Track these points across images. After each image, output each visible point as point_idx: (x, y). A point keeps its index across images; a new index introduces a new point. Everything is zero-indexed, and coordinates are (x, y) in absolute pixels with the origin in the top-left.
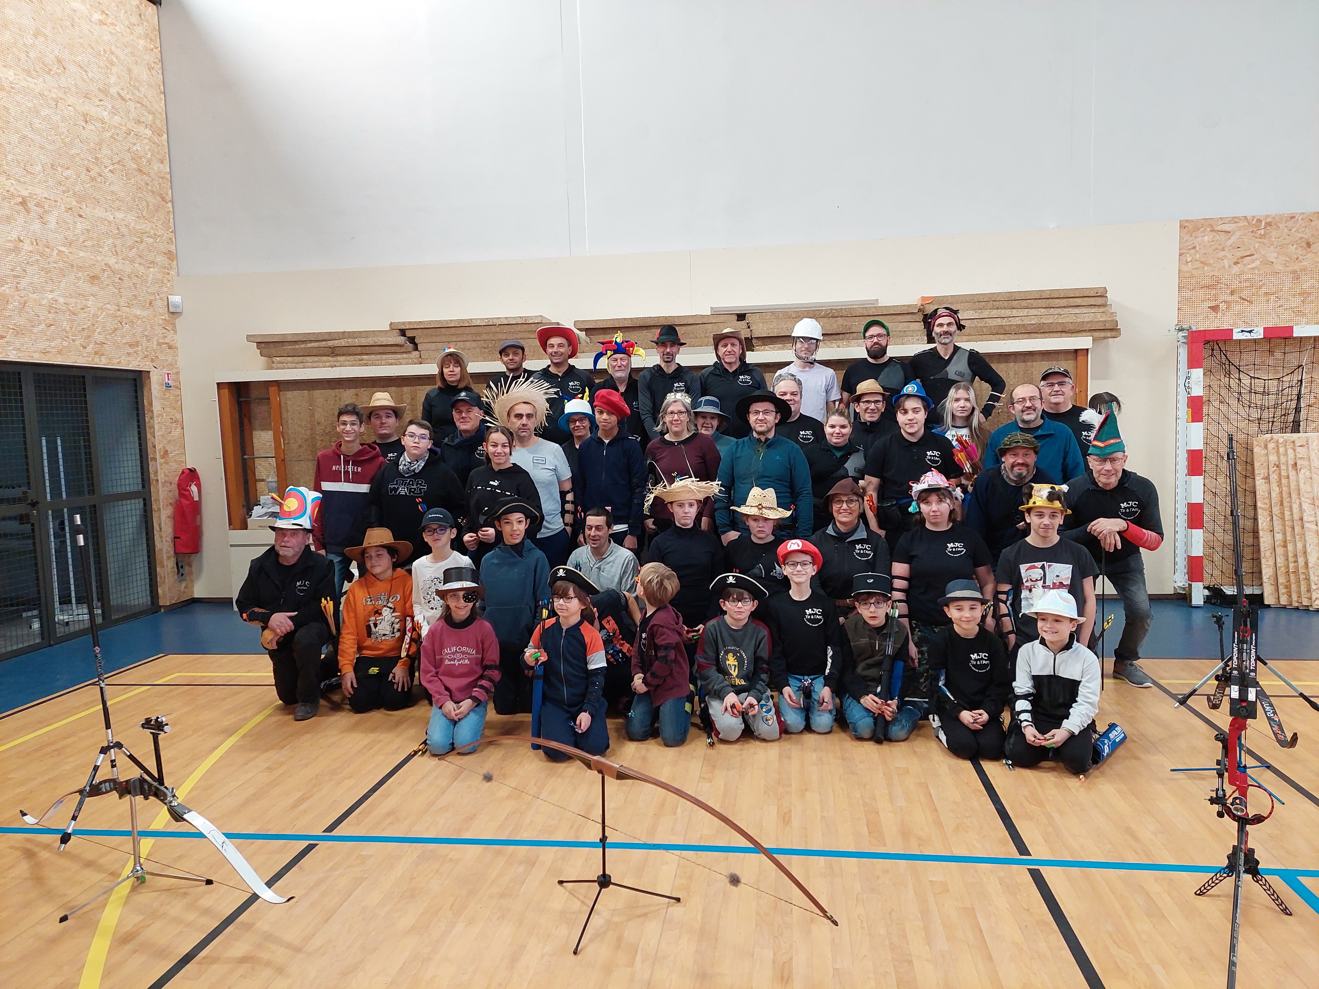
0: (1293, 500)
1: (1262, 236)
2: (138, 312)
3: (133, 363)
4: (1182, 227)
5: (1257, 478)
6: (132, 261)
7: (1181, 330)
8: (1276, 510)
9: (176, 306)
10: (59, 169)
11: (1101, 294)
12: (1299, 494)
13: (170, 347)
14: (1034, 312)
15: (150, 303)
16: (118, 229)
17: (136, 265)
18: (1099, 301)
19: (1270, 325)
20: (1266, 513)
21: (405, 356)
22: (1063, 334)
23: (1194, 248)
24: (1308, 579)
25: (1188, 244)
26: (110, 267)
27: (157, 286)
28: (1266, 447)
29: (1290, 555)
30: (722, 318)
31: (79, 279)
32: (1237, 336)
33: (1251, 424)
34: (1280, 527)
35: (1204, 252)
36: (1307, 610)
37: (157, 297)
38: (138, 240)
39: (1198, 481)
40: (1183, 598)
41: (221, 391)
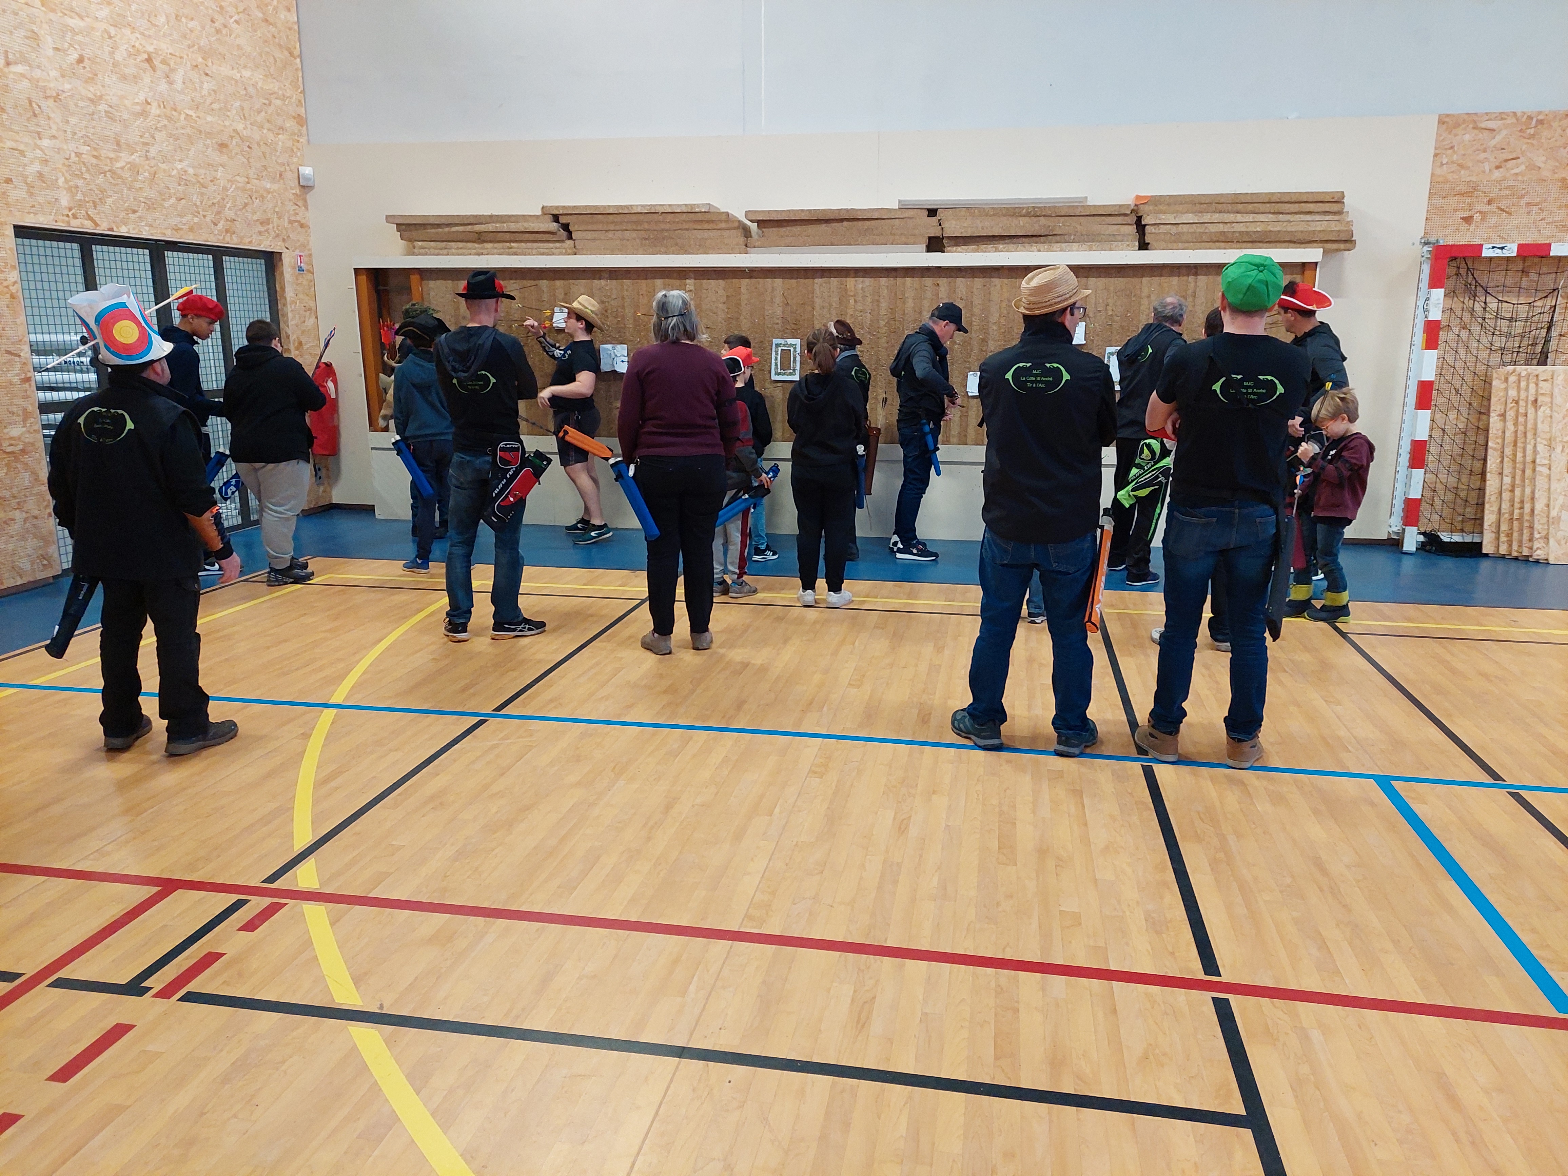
0: (1528, 441)
1: (1532, 136)
2: (268, 186)
3: (265, 242)
4: (1441, 122)
5: (1492, 414)
6: (261, 127)
7: (1427, 243)
8: (1508, 451)
9: (307, 179)
10: (183, 20)
11: (1337, 200)
12: (1535, 434)
13: (302, 226)
14: (1262, 217)
15: (281, 175)
16: (245, 89)
17: (265, 131)
18: (1335, 207)
19: (1529, 241)
20: (1497, 454)
21: (558, 245)
22: (1291, 245)
23: (1452, 148)
24: (1531, 527)
25: (1445, 143)
26: (238, 134)
27: (287, 155)
28: (1506, 380)
29: (1517, 500)
30: (910, 213)
31: (207, 146)
32: (1486, 253)
33: (1493, 354)
34: (1510, 470)
35: (1463, 152)
36: (1526, 560)
37: (287, 168)
38: (267, 102)
39: (1425, 415)
40: (1394, 544)
41: (359, 277)
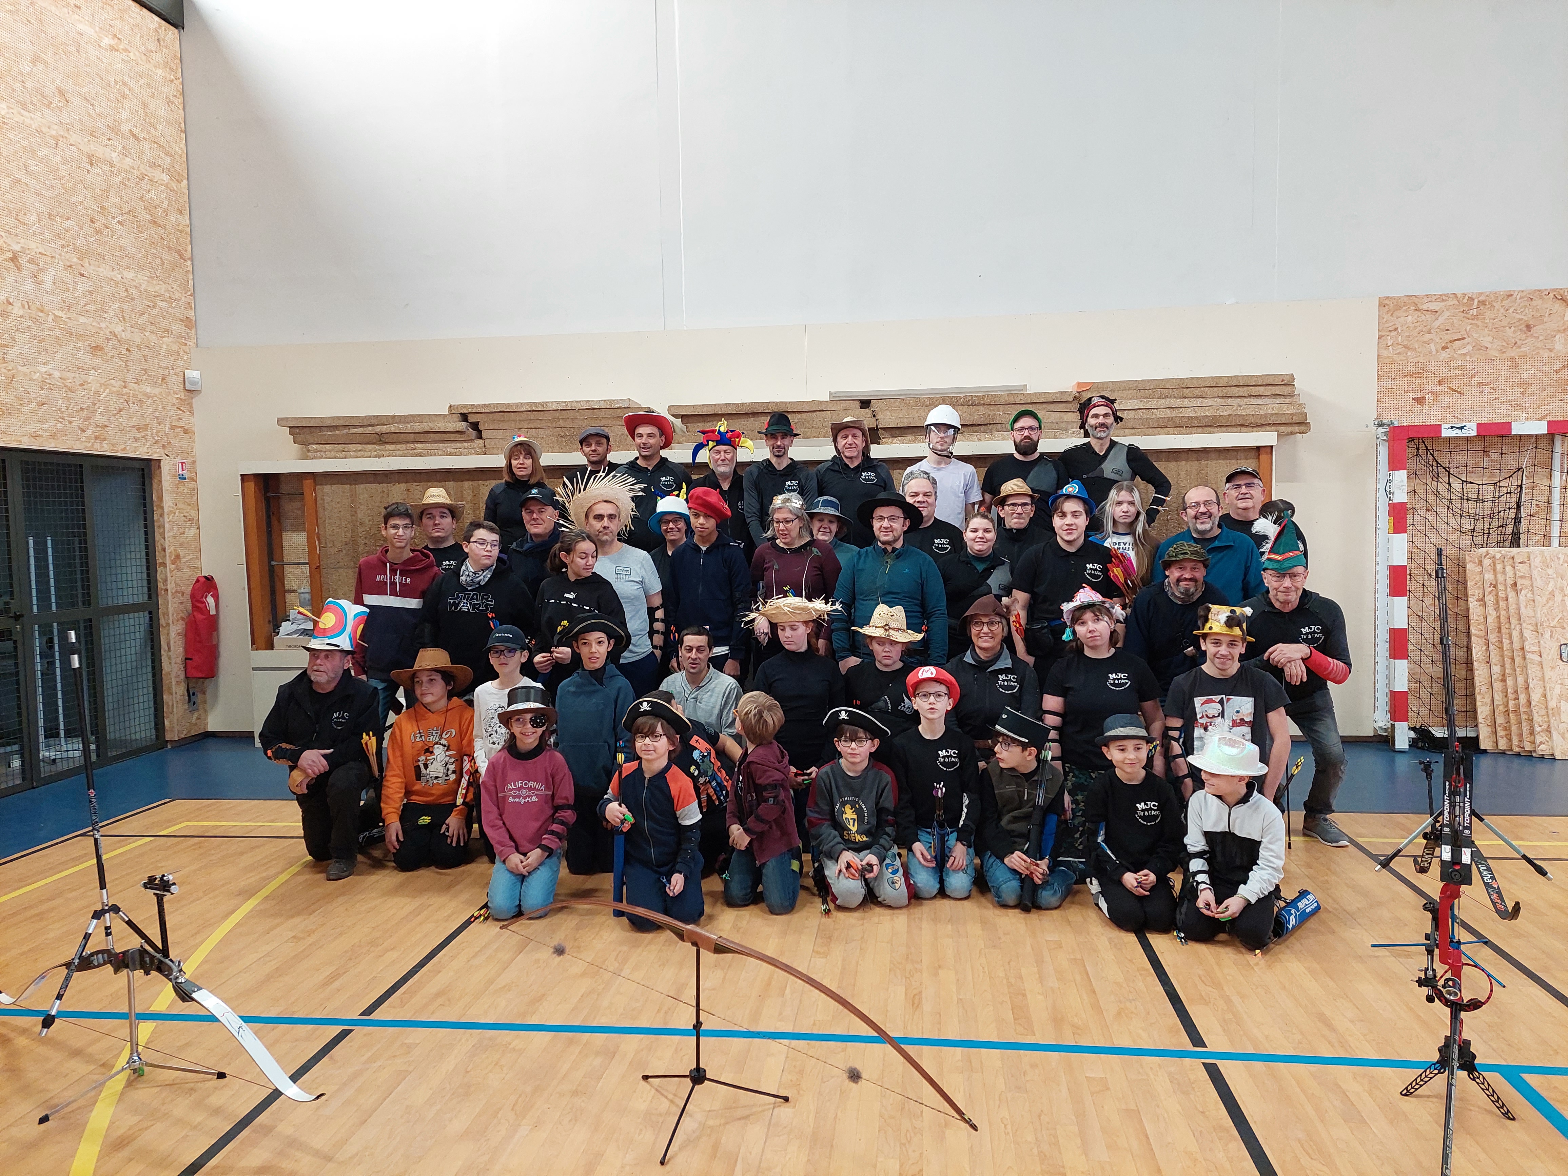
0: (1513, 627)
1: (1475, 317)
2: (148, 390)
3: (141, 449)
4: (1382, 305)
5: (1470, 599)
6: (143, 330)
7: (1381, 425)
8: (1493, 638)
9: (194, 383)
10: (58, 219)
11: (1288, 382)
12: (1520, 619)
13: (186, 432)
14: (1210, 402)
15: (163, 379)
16: (127, 290)
17: (147, 334)
18: (1286, 390)
19: (1485, 421)
20: (1482, 641)
21: (466, 444)
22: (1243, 428)
23: (1396, 329)
24: (1530, 720)
25: (1389, 325)
26: (116, 336)
27: (171, 358)
28: (1481, 563)
29: (1510, 690)
30: (843, 405)
31: (78, 349)
32: (1446, 433)
33: (1464, 537)
34: (1498, 658)
35: (1407, 334)
36: (1530, 756)
37: (171, 371)
38: (151, 304)
39: (1401, 602)
40: (1384, 741)
41: (246, 484)
